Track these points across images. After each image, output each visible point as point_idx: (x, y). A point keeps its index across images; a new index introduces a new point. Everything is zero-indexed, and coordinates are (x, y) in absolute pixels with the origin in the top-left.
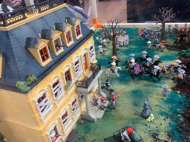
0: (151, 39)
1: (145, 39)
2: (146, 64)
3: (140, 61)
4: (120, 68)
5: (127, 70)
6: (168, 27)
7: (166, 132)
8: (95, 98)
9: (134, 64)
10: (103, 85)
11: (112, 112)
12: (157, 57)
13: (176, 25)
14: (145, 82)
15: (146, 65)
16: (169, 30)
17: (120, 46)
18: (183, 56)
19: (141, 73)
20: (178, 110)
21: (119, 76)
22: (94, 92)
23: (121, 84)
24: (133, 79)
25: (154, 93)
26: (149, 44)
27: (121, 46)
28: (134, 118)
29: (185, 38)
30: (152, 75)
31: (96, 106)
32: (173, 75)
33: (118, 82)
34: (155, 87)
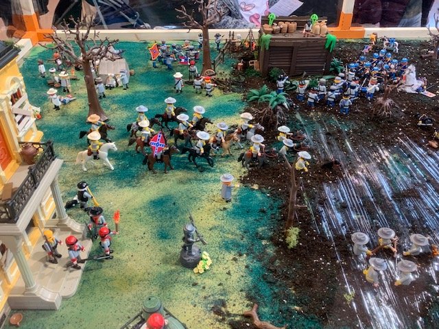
0: (180, 68)
1: (167, 67)
2: (176, 129)
3: (162, 122)
4: (114, 146)
5: (132, 148)
6: (215, 38)
7: (241, 291)
8: (47, 241)
9: (148, 132)
10: (70, 199)
11: (103, 270)
12: (199, 110)
13: (232, 33)
14: (180, 174)
15: (179, 132)
16: (218, 46)
17: (107, 88)
18: (254, 102)
19: (167, 152)
20: (260, 229)
21: (113, 168)
22: (44, 224)
23: (121, 187)
24: (150, 169)
25: (203, 198)
26: (177, 79)
27: (110, 88)
28: (163, 272)
29: (253, 63)
30: (194, 154)
31: (55, 262)
32: (239, 149)
33: (112, 184)
34: (203, 183)
